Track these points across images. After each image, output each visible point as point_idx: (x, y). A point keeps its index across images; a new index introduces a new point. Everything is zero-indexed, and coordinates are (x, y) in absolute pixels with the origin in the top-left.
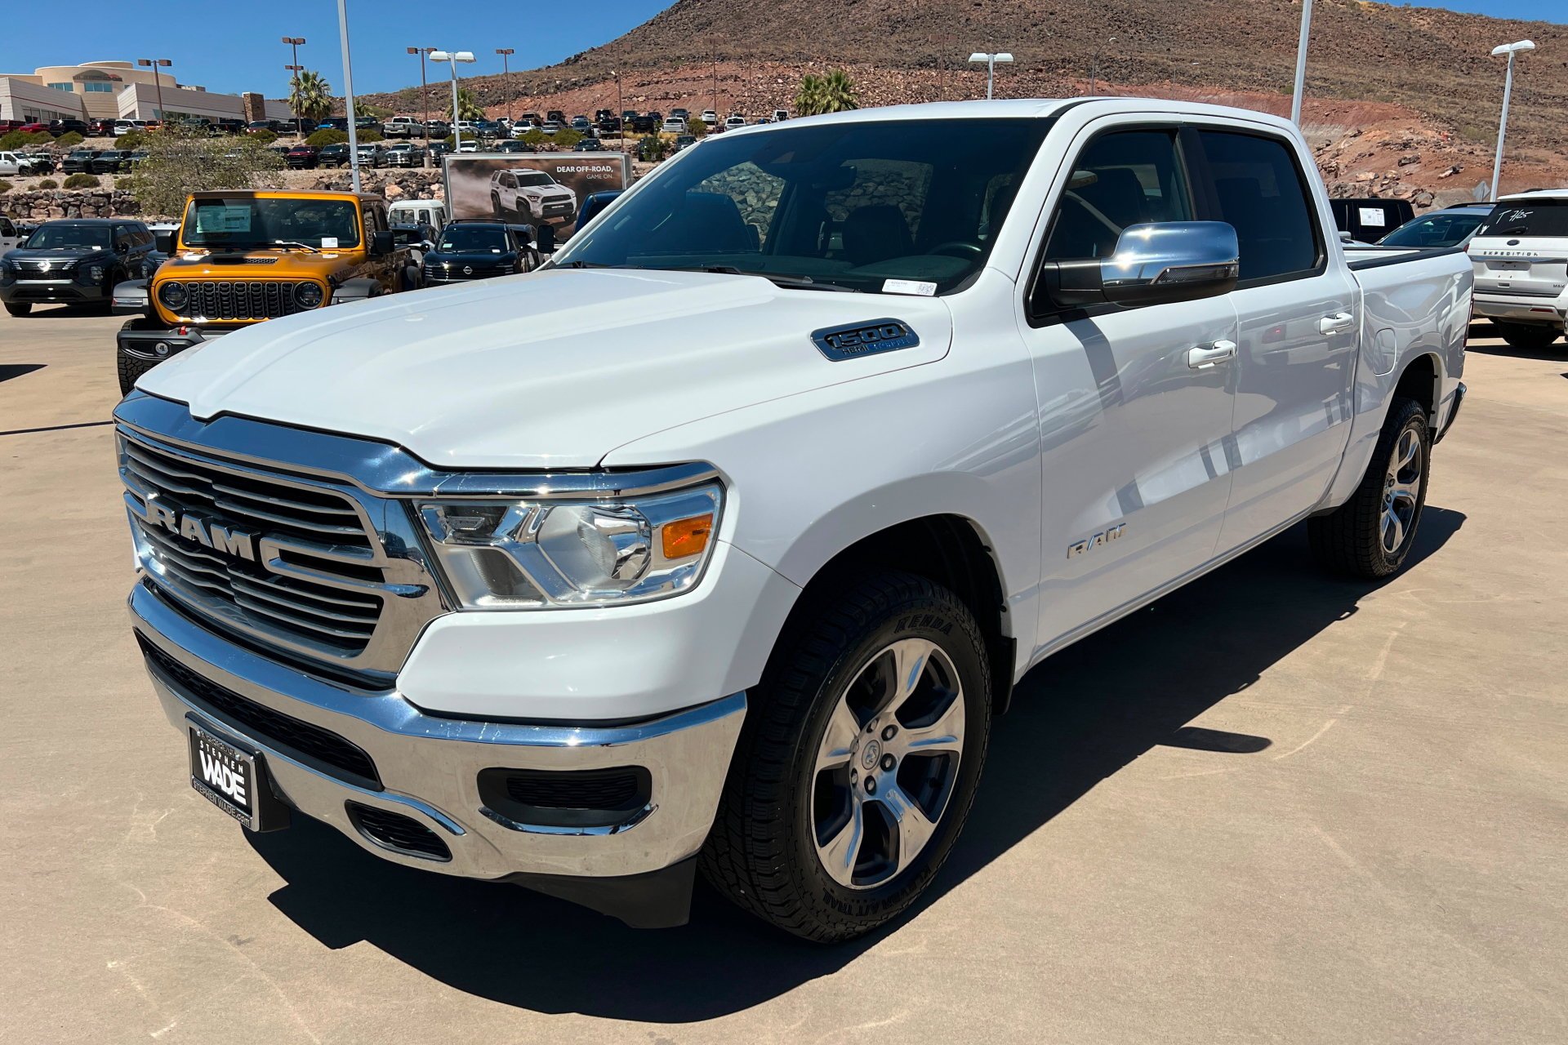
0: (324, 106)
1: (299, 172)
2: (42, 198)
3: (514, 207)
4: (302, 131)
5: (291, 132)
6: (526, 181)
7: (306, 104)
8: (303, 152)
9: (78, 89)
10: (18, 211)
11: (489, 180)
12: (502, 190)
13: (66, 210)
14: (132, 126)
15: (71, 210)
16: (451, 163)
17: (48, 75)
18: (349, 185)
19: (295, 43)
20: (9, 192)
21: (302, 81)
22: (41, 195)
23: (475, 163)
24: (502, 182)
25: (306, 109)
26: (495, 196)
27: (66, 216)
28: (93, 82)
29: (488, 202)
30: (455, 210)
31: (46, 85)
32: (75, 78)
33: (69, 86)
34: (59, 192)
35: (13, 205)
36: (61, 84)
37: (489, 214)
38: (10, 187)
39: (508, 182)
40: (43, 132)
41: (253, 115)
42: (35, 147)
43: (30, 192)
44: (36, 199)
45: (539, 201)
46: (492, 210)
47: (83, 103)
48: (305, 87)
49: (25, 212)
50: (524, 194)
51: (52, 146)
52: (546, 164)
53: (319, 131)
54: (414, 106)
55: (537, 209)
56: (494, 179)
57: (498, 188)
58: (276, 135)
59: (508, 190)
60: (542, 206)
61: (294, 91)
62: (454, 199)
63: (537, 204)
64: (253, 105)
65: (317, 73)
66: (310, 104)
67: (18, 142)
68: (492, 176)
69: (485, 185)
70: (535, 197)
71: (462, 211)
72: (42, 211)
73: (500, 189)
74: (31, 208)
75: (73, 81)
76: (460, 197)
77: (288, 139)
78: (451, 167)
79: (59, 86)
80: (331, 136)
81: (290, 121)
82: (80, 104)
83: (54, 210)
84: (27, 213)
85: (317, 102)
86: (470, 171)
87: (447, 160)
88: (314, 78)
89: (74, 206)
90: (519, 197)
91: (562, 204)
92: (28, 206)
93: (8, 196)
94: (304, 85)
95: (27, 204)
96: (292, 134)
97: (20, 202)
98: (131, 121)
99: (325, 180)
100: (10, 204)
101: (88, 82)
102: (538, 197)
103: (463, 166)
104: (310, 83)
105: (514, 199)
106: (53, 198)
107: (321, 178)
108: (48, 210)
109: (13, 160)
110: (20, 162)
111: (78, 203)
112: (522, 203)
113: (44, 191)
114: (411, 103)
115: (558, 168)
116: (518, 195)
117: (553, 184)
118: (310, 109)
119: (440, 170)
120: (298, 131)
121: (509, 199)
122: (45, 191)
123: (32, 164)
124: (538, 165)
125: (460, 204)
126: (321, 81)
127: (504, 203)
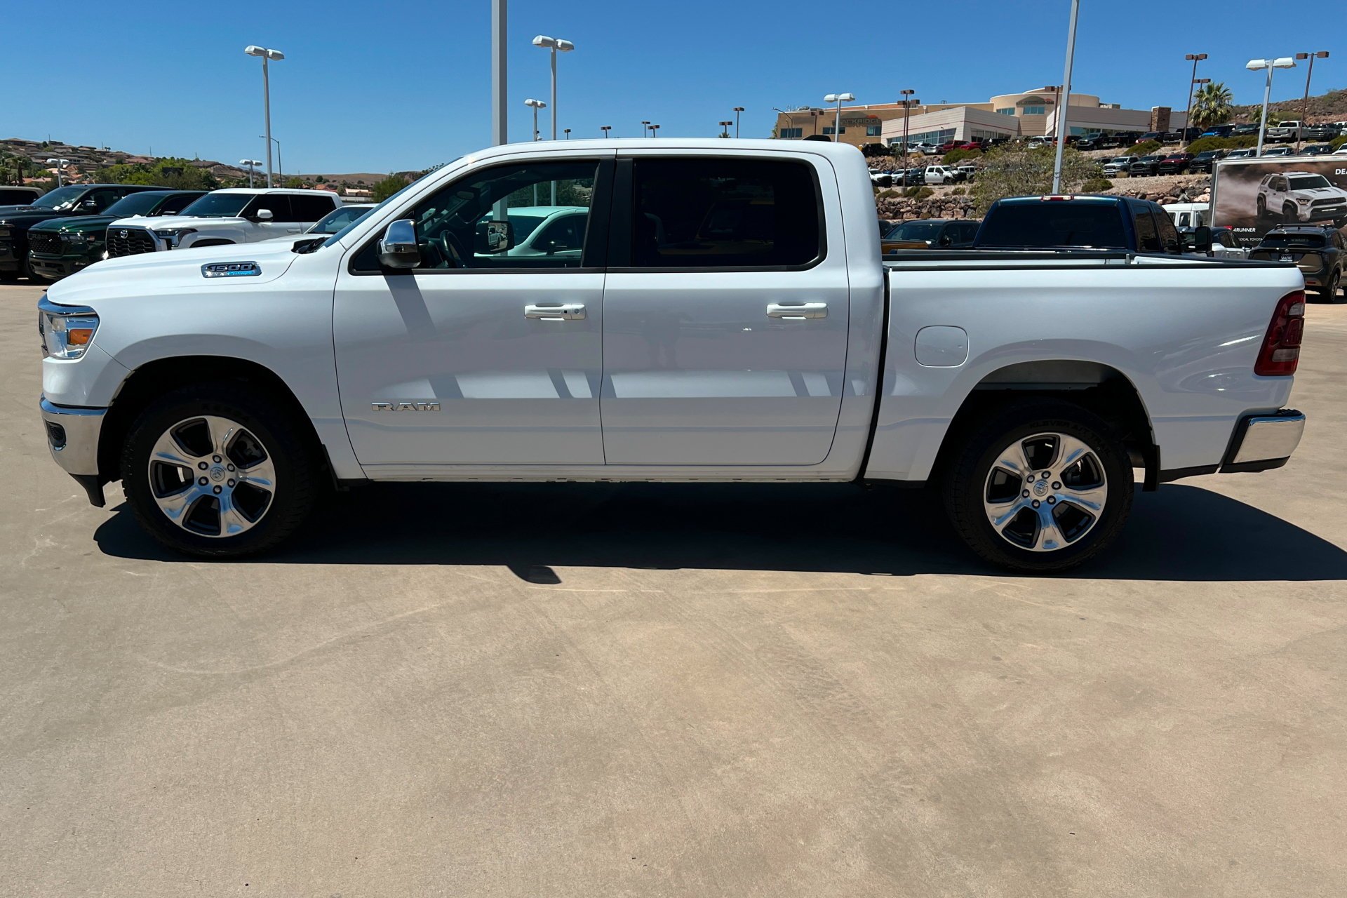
0: (1222, 115)
1: (1162, 178)
2: (951, 202)
3: (1279, 210)
4: (1186, 140)
5: (1176, 141)
6: (1298, 184)
7: (1204, 114)
8: (1176, 160)
9: (1018, 113)
10: (932, 213)
11: (1258, 184)
12: (1270, 192)
13: (965, 212)
14: (1043, 142)
15: (970, 212)
16: (1221, 169)
17: (999, 102)
18: (1205, 189)
19: (1197, 58)
20: (931, 198)
21: (1205, 93)
22: (951, 199)
23: (1247, 168)
24: (1271, 186)
25: (1203, 119)
26: (1261, 199)
27: (965, 216)
28: (1030, 106)
29: (1253, 205)
30: (1218, 213)
31: (995, 111)
32: (1017, 104)
33: (1012, 111)
34: (964, 198)
35: (930, 207)
36: (1006, 109)
37: (1252, 217)
38: (932, 193)
39: (1278, 186)
40: (976, 149)
41: (1157, 127)
42: (967, 161)
43: (944, 198)
44: (946, 203)
45: (1309, 204)
46: (1255, 213)
47: (1019, 124)
48: (1207, 99)
49: (937, 213)
50: (1293, 197)
51: (979, 160)
52: (1324, 167)
53: (1201, 139)
54: (1331, 109)
55: (1305, 212)
56: (1263, 183)
57: (1266, 191)
58: (1161, 144)
59: (1277, 193)
60: (1311, 209)
61: (1196, 103)
62: (1218, 203)
63: (1306, 208)
64: (1159, 118)
65: (1222, 85)
66: (1207, 114)
67: (956, 157)
68: (1262, 180)
69: (1253, 189)
70: (1304, 200)
71: (1224, 214)
72: (949, 212)
73: (1268, 193)
74: (942, 210)
75: (1015, 106)
76: (1224, 200)
77: (1170, 148)
78: (1221, 172)
79: (1005, 111)
80: (1211, 143)
81: (1178, 131)
82: (1017, 123)
83: (957, 212)
84: (938, 213)
85: (1215, 111)
86: (1240, 175)
87: (1218, 165)
88: (1218, 89)
89: (972, 208)
90: (1287, 201)
91: (1334, 208)
92: (940, 209)
93: (928, 201)
94: (1207, 96)
95: (940, 207)
96: (1176, 143)
97: (935, 205)
98: (1043, 137)
99: (1182, 185)
100: (928, 206)
101: (1026, 106)
102: (1308, 201)
103: (1233, 171)
104: (1213, 94)
105: (1282, 202)
106: (959, 202)
107: (1179, 183)
108: (953, 212)
109: (941, 172)
110: (946, 173)
111: (975, 206)
112: (1289, 207)
113: (953, 197)
114: (1329, 105)
115: (1337, 170)
116: (1286, 198)
117: (1329, 186)
118: (1207, 118)
119: (1210, 176)
120: (1182, 140)
121: (1276, 202)
122: (955, 196)
123: (954, 175)
124: (1314, 167)
125: (1223, 207)
126: (1225, 91)
127: (1270, 206)
